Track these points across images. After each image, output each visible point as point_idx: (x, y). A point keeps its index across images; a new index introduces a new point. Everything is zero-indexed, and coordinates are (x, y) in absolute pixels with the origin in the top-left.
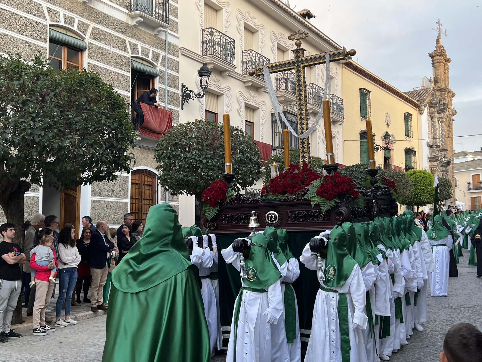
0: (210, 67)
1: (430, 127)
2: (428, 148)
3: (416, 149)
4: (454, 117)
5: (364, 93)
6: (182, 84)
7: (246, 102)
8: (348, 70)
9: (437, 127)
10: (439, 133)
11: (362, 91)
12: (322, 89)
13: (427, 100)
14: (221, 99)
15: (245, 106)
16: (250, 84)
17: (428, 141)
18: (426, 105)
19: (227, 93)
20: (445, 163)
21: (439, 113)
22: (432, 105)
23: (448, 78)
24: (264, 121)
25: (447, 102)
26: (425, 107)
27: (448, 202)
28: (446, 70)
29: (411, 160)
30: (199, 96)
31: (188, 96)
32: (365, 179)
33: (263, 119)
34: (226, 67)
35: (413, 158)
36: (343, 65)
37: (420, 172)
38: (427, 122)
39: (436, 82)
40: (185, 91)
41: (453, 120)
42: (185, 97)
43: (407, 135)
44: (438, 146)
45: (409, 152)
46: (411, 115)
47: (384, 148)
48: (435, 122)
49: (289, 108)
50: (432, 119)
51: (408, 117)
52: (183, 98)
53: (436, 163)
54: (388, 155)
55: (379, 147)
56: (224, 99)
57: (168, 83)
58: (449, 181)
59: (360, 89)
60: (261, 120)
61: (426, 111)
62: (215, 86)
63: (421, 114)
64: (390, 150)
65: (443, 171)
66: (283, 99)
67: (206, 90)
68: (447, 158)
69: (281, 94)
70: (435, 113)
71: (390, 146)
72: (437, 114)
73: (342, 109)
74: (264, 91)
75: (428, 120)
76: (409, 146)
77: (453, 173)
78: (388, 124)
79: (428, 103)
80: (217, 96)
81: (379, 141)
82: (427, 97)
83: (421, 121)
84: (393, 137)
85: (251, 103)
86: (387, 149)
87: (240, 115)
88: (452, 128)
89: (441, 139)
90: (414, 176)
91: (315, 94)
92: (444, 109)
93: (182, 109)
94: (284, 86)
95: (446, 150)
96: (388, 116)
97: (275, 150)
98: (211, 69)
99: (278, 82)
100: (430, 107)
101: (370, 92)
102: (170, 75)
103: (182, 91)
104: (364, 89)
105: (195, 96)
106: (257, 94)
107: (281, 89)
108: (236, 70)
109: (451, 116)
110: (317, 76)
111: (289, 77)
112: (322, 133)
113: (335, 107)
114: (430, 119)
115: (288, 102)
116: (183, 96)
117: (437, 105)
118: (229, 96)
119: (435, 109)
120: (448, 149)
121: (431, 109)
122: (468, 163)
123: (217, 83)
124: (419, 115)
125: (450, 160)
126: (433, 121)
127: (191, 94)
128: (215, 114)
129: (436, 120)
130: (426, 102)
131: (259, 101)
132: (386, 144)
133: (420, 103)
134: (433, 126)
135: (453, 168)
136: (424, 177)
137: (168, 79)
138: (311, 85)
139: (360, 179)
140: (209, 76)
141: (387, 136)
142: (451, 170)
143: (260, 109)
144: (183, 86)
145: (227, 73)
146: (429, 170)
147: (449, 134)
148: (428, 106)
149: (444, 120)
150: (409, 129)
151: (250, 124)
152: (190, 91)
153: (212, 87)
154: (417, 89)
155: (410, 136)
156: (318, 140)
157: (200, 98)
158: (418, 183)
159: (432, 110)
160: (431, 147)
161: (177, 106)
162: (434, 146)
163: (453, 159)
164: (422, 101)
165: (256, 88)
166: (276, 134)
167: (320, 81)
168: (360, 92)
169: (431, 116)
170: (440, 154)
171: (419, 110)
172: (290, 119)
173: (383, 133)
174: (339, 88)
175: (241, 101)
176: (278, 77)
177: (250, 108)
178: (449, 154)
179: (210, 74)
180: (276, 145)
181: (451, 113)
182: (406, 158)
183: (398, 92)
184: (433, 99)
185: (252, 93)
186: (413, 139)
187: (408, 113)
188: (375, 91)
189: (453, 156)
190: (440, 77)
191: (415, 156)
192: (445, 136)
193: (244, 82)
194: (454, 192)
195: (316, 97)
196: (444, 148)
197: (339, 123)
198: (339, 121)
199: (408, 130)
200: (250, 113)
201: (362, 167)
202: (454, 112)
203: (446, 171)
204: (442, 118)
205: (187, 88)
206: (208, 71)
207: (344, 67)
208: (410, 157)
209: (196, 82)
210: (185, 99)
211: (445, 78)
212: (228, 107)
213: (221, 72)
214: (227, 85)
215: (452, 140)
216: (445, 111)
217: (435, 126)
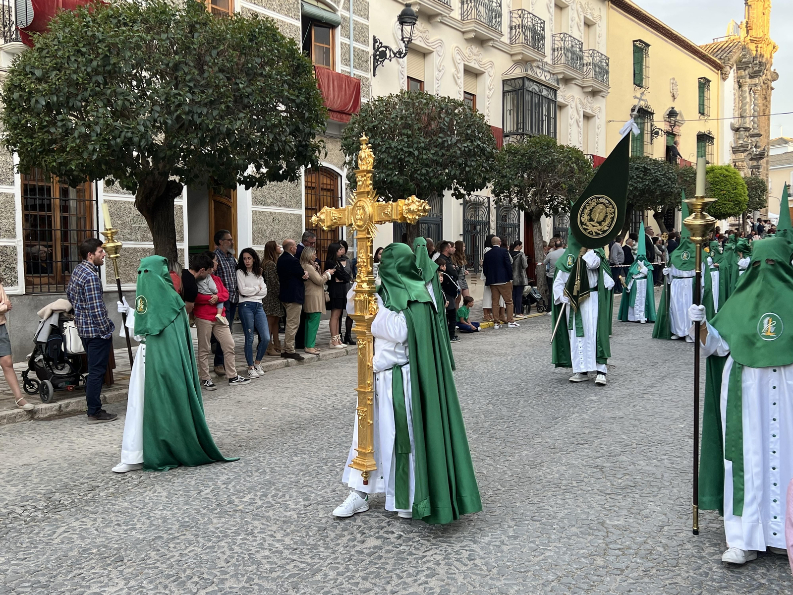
0: (415, 9)
1: (737, 99)
2: (732, 133)
3: (714, 134)
4: (773, 84)
5: (640, 48)
6: (374, 37)
7: (466, 63)
8: (617, 11)
9: (748, 100)
10: (749, 109)
11: (637, 44)
12: (579, 41)
13: (735, 58)
14: (429, 59)
15: (465, 70)
16: (472, 35)
17: (732, 121)
18: (733, 65)
19: (438, 49)
20: (756, 155)
21: (751, 77)
22: (741, 65)
23: (769, 22)
24: (491, 92)
25: (764, 61)
26: (731, 68)
27: (758, 215)
28: (766, 8)
29: (705, 151)
30: (399, 54)
31: (383, 55)
32: (642, 178)
33: (490, 90)
34: (438, 9)
35: (709, 148)
36: (610, 4)
37: (721, 168)
38: (733, 91)
39: (748, 29)
40: (378, 49)
41: (772, 89)
42: (378, 57)
43: (702, 113)
44: (747, 129)
45: (704, 139)
46: (709, 81)
47: (667, 132)
48: (745, 91)
49: (529, 72)
50: (740, 87)
51: (704, 84)
52: (375, 58)
53: (743, 155)
54: (672, 144)
55: (660, 131)
56: (434, 58)
57: (354, 36)
58: (762, 182)
59: (634, 41)
60: (487, 91)
61: (732, 75)
62: (420, 39)
63: (724, 79)
64: (675, 135)
65: (752, 168)
66: (519, 57)
67: (410, 45)
68: (759, 147)
69: (517, 49)
70: (745, 78)
71: (676, 130)
72: (748, 80)
73: (607, 72)
74: (493, 46)
75: (734, 89)
76: (704, 130)
77: (767, 170)
78: (673, 96)
79: (736, 62)
80: (424, 54)
81: (659, 121)
82: (735, 52)
83: (723, 91)
84: (681, 116)
85: (474, 65)
86: (671, 134)
87: (457, 84)
88: (770, 101)
89: (752, 118)
90: (711, 174)
91: (568, 50)
92: (760, 71)
93: (374, 76)
94: (522, 36)
95: (759, 135)
96: (674, 83)
97: (507, 136)
98: (417, 12)
99: (514, 31)
100: (738, 69)
101: (648, 45)
102: (356, 23)
103: (374, 48)
104: (640, 40)
105: (392, 55)
106: (481, 51)
107: (517, 42)
108: (452, 14)
109: (769, 82)
110: (570, 22)
111: (529, 23)
112: (575, 111)
113: (597, 69)
114: (737, 86)
115: (527, 62)
116: (375, 55)
117: (750, 65)
118: (441, 54)
119: (747, 72)
120: (762, 133)
121: (739, 71)
122: (788, 155)
123: (424, 35)
124: (720, 81)
125: (764, 150)
126: (742, 91)
127: (388, 52)
128: (420, 82)
129: (746, 88)
130: (732, 61)
131: (484, 61)
132: (671, 126)
133: (724, 63)
134: (742, 98)
135: (767, 162)
136: (727, 176)
137: (354, 30)
138: (562, 35)
139: (635, 179)
140: (415, 24)
141: (672, 114)
142: (764, 165)
143: (486, 74)
144: (375, 41)
145: (438, 19)
146: (733, 166)
147: (764, 110)
148: (735, 67)
149: (759, 88)
150: (705, 103)
151: (471, 97)
152: (386, 47)
153: (417, 41)
154: (719, 40)
155: (706, 112)
156: (570, 120)
157: (400, 58)
158: (717, 185)
159: (741, 73)
160: (737, 130)
161: (367, 71)
162: (742, 129)
163: (768, 148)
164: (727, 59)
165: (480, 41)
166: (508, 112)
167: (575, 29)
168: (634, 45)
169: (739, 82)
170: (750, 141)
171: (722, 74)
172: (530, 89)
173: (665, 110)
174: (603, 40)
175: (459, 62)
176: (514, 24)
177: (472, 73)
178: (762, 141)
179: (416, 20)
180: (508, 129)
181: (769, 77)
182: (698, 147)
183: (691, 46)
184: (744, 55)
185: (475, 49)
186: (710, 118)
187: (704, 78)
188: (657, 43)
189: (768, 144)
190: (755, 20)
191: (712, 143)
192: (759, 113)
193: (463, 33)
194: (767, 198)
195: (569, 55)
196: (756, 132)
197: (602, 94)
198: (601, 91)
199: (703, 105)
200: (471, 80)
201: (638, 161)
202: (775, 76)
203: (758, 167)
204: (756, 85)
205: (381, 43)
206: (413, 15)
207: (612, 7)
208: (705, 146)
209: (393, 34)
210: (378, 60)
211: (764, 22)
212: (440, 71)
213: (430, 17)
214: (438, 37)
215: (769, 119)
216: (761, 74)
217: (745, 98)
